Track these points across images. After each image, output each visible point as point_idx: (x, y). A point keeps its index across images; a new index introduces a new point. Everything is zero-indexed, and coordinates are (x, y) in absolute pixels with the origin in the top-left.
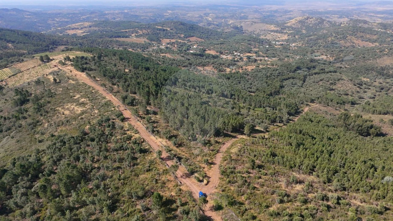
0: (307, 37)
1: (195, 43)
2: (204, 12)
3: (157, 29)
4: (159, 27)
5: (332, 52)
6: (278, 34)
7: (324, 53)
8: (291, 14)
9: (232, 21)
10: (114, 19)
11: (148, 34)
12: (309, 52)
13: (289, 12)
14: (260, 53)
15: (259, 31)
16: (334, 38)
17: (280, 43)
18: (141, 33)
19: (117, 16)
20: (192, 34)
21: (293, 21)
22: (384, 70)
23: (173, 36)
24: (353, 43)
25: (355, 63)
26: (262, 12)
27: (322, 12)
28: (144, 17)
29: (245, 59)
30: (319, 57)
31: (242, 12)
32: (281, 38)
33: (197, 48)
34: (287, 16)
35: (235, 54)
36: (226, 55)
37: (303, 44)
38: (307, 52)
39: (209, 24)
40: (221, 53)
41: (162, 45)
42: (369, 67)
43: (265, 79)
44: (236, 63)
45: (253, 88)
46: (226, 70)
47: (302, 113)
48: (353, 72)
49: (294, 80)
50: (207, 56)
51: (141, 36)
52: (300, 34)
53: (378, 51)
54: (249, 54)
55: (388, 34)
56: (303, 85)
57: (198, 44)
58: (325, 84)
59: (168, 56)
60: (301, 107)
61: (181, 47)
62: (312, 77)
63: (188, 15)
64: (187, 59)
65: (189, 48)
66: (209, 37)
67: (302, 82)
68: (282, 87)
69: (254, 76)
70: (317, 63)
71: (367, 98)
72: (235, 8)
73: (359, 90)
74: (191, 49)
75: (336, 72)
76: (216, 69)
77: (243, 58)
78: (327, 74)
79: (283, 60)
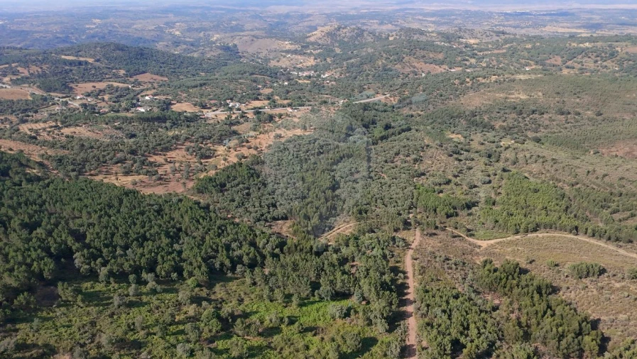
0: (344, 60)
1: (150, 86)
2: (165, 20)
3: (65, 62)
4: (67, 58)
5: (391, 87)
6: (299, 57)
7: (380, 91)
8: (311, 20)
9: (218, 35)
11: (44, 75)
12: (356, 90)
13: (307, 17)
14: (277, 97)
15: (267, 52)
16: (385, 60)
17: (306, 74)
18: (26, 74)
20: (142, 69)
21: (318, 33)
22: (476, 116)
23: (101, 74)
24: (415, 67)
25: (431, 107)
26: (265, 17)
27: (354, 15)
28: (41, 34)
29: (250, 115)
30: (374, 99)
31: (231, 20)
32: (304, 64)
33: (152, 101)
34: (306, 24)
35: (230, 106)
36: (214, 111)
37: (341, 74)
38: (353, 90)
39: (177, 43)
40: (203, 106)
41: (74, 99)
42: (454, 113)
43: (299, 168)
44: (234, 128)
45: (281, 204)
46: (216, 150)
47: (409, 287)
48: (432, 123)
49: (350, 160)
50: (174, 120)
51: (24, 80)
52: (333, 55)
53: (457, 82)
54: (257, 104)
55: (455, 49)
56: (370, 170)
57: (154, 88)
58: (407, 164)
59: (83, 131)
60: (397, 262)
61: (118, 102)
62: (378, 147)
63: (135, 26)
64: (127, 135)
65: (135, 101)
66: (176, 70)
67: (365, 164)
68: (334, 187)
69: (275, 166)
70: (374, 112)
71: (480, 184)
72: (219, 12)
73: (459, 166)
74: (139, 103)
75: (410, 129)
76: (195, 154)
77: (246, 113)
78: (399, 136)
79: (319, 111)
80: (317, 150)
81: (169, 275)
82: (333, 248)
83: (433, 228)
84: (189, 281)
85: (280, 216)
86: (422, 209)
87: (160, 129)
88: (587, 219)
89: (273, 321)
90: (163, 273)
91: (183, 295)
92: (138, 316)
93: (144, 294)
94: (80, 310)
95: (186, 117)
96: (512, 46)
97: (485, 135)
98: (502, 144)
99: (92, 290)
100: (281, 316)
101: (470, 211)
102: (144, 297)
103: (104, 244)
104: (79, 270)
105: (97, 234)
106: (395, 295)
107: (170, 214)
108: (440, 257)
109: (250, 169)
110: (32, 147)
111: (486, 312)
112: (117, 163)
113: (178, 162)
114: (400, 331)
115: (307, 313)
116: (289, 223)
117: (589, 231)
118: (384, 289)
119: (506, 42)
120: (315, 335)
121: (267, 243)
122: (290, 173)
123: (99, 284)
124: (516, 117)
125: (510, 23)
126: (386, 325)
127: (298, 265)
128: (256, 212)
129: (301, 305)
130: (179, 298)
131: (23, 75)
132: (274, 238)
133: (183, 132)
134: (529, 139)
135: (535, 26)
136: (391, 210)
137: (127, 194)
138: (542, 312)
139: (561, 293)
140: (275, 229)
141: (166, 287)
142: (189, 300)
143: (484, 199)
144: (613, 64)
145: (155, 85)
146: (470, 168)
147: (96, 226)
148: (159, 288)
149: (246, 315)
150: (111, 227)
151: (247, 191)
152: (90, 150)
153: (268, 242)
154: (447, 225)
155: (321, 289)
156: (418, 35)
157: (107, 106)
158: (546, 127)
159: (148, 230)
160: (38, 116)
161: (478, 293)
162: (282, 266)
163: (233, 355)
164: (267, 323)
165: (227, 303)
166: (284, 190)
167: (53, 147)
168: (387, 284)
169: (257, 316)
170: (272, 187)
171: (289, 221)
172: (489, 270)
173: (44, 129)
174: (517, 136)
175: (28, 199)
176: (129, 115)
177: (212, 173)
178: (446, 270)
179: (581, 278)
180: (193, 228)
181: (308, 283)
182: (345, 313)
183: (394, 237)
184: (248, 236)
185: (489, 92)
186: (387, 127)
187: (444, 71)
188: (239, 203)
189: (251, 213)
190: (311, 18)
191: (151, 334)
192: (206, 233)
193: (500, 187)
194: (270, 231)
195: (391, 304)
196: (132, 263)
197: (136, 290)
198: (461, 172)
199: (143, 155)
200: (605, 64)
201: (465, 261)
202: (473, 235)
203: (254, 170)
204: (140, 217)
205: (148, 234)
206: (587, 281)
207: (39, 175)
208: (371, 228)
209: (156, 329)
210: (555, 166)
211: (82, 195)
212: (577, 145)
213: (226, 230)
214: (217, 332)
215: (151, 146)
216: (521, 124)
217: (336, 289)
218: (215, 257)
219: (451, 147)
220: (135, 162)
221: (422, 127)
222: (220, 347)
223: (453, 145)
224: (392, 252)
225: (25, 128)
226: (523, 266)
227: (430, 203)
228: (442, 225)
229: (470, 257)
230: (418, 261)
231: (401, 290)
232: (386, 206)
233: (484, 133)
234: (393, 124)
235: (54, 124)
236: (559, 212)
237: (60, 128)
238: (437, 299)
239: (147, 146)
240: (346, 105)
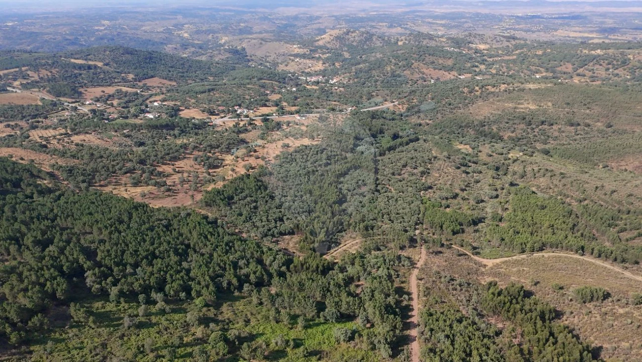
0: (352, 65)
1: (158, 90)
2: (174, 22)
3: (75, 66)
4: (77, 61)
5: (400, 94)
6: (308, 61)
7: (388, 98)
8: (320, 23)
9: (226, 38)
11: (53, 79)
12: (364, 97)
13: (316, 19)
14: (285, 104)
15: (275, 55)
16: (394, 66)
17: (314, 79)
18: (36, 78)
20: (151, 73)
21: (326, 37)
22: (485, 126)
23: (110, 78)
24: (423, 73)
25: (439, 115)
26: (273, 19)
27: (363, 18)
28: (51, 36)
29: (258, 123)
30: (382, 106)
31: (240, 21)
32: (313, 69)
33: (160, 107)
34: (315, 26)
35: (238, 112)
36: (222, 117)
37: (350, 79)
38: (361, 97)
39: (185, 46)
40: (211, 112)
41: (83, 104)
42: (462, 122)
43: (306, 180)
44: (242, 136)
45: (288, 218)
46: (223, 160)
47: (413, 310)
48: (440, 133)
49: (358, 171)
50: (183, 127)
51: (34, 84)
52: (341, 59)
53: (466, 90)
54: (264, 110)
55: (465, 55)
56: (377, 182)
57: (163, 94)
58: (414, 177)
59: (92, 139)
60: (403, 282)
61: (127, 107)
62: (385, 158)
63: (143, 28)
64: (136, 142)
65: (143, 107)
66: (185, 74)
67: (373, 176)
68: (341, 201)
69: (282, 178)
70: (382, 120)
71: (486, 199)
72: (227, 13)
73: (467, 179)
74: (148, 109)
75: (417, 139)
76: (203, 163)
77: (254, 120)
78: (407, 147)
79: (327, 118)
80: (324, 161)
81: (177, 294)
82: (339, 267)
83: (439, 246)
84: (197, 301)
85: (287, 232)
86: (429, 225)
87: (168, 137)
88: (594, 238)
89: (279, 344)
90: (172, 293)
91: (191, 317)
92: (147, 337)
93: (153, 314)
94: (91, 331)
95: (194, 124)
96: (522, 53)
97: (493, 146)
98: (510, 156)
99: (103, 310)
100: (287, 338)
101: (477, 228)
102: (153, 317)
103: (114, 262)
104: (90, 289)
105: (108, 251)
106: (399, 319)
107: (179, 229)
108: (446, 277)
109: (258, 180)
110: (43, 156)
111: (489, 337)
112: (126, 173)
113: (187, 171)
114: (403, 357)
115: (312, 336)
116: (296, 238)
117: (596, 251)
118: (388, 312)
119: (517, 47)
120: (319, 359)
121: (274, 261)
122: (298, 185)
123: (110, 304)
124: (525, 127)
125: (521, 26)
126: (390, 350)
127: (304, 285)
128: (264, 226)
129: (306, 327)
130: (187, 319)
131: (33, 79)
132: (281, 254)
133: (190, 140)
134: (538, 151)
135: (547, 29)
136: (398, 226)
137: (136, 207)
138: (544, 341)
139: (565, 317)
140: (282, 245)
141: (174, 307)
142: (197, 322)
143: (490, 214)
144: (625, 72)
145: (164, 90)
146: (478, 182)
147: (107, 244)
148: (168, 308)
149: (252, 337)
150: (121, 244)
151: (254, 204)
152: (100, 160)
153: (275, 258)
154: (452, 242)
155: (327, 310)
156: (427, 40)
157: (116, 111)
158: (556, 138)
159: (157, 247)
160: (48, 122)
161: (481, 316)
162: (288, 285)
164: (273, 345)
165: (233, 324)
166: (291, 203)
167: (63, 156)
168: (391, 307)
169: (263, 338)
170: (279, 200)
171: (295, 236)
172: (493, 294)
173: (54, 137)
174: (526, 148)
175: (40, 214)
176: (138, 121)
177: (220, 185)
178: (451, 291)
179: (585, 302)
180: (201, 245)
181: (314, 304)
182: (349, 337)
183: (400, 255)
184: (255, 253)
185: (499, 101)
186: (395, 137)
187: (453, 78)
188: (247, 217)
189: (258, 228)
190: (320, 21)
191: (160, 357)
192: (214, 250)
193: (507, 202)
194: (277, 247)
195: (395, 328)
196: (141, 282)
197: (146, 310)
198: (468, 185)
199: (152, 165)
200: (616, 72)
201: (470, 281)
202: (479, 253)
203: (261, 181)
204: (149, 233)
205: (157, 252)
206: (590, 305)
207: (50, 186)
208: (377, 246)
209: (165, 351)
210: (563, 181)
211: (92, 208)
212: (586, 158)
213: (234, 247)
214: (224, 355)
215: (159, 156)
216: (530, 135)
217: (341, 311)
218: (222, 276)
219: (458, 159)
220: (144, 172)
221: (430, 137)
223: (461, 156)
224: (397, 271)
225: (35, 135)
226: (528, 288)
227: (436, 220)
228: (448, 243)
229: (475, 276)
230: (423, 282)
231: (406, 311)
232: (393, 222)
233: (492, 144)
234: (401, 134)
235: (64, 131)
236: (566, 230)
237: (70, 136)
238: (441, 323)
239: (156, 156)
240: (354, 112)
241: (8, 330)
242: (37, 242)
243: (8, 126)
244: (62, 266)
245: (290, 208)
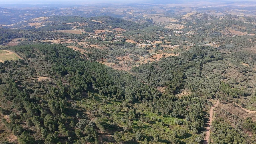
0: (197, 27)
1: (119, 32)
3: (93, 22)
4: (94, 21)
5: (217, 40)
6: (177, 25)
7: (211, 41)
9: (146, 15)
10: (66, 14)
11: (86, 26)
12: (200, 40)
13: (183, 9)
14: (166, 41)
15: (164, 22)
16: (216, 28)
17: (179, 32)
18: (81, 26)
19: (68, 11)
20: (117, 26)
21: (187, 16)
23: (104, 27)
25: (235, 50)
27: (204, 8)
28: (87, 13)
29: (155, 46)
30: (208, 45)
31: (152, 9)
32: (179, 28)
33: (120, 38)
34: (182, 12)
35: (147, 42)
36: (141, 43)
37: (195, 33)
39: (130, 17)
40: (137, 41)
41: (94, 35)
43: (171, 68)
45: (162, 81)
46: (140, 58)
47: (209, 120)
49: (193, 68)
50: (126, 45)
51: (80, 28)
52: (192, 25)
53: (251, 40)
54: (157, 42)
56: (201, 73)
57: (121, 33)
58: (218, 73)
59: (96, 46)
60: (206, 110)
61: (108, 37)
62: (206, 65)
63: (117, 11)
64: (110, 49)
65: (114, 38)
66: (129, 27)
67: (199, 71)
68: (184, 78)
69: (161, 66)
70: (207, 50)
71: (254, 87)
72: (147, 6)
73: (245, 77)
75: (223, 59)
76: (132, 58)
77: (153, 45)
78: (217, 61)
79: (182, 47)
80: (179, 63)
81: (120, 97)
82: (180, 100)
83: (226, 101)
84: (126, 100)
85: (161, 85)
86: (222, 93)
87: (121, 48)
89: (153, 119)
90: (118, 96)
91: (124, 104)
92: (110, 107)
95: (131, 45)
100: (156, 118)
101: (246, 97)
102: (112, 102)
103: (101, 83)
104: (94, 89)
105: (100, 79)
106: (203, 121)
107: (122, 77)
108: (227, 112)
110: (81, 50)
111: (244, 138)
112: (106, 58)
113: (126, 60)
114: (202, 135)
115: (166, 120)
116: (164, 88)
118: (198, 118)
120: (168, 127)
122: (167, 70)
126: (197, 131)
127: (165, 103)
128: (152, 82)
130: (123, 105)
132: (157, 92)
133: (129, 50)
136: (208, 90)
137: (109, 68)
140: (158, 89)
141: (119, 100)
142: (126, 106)
143: (254, 93)
145: (121, 32)
146: (250, 79)
147: (99, 77)
148: (117, 100)
149: (144, 115)
151: (150, 74)
152: (98, 53)
153: (155, 93)
154: (233, 101)
156: (234, 18)
157: (105, 38)
159: (115, 81)
160: (83, 40)
161: (241, 129)
162: (159, 102)
163: (138, 126)
164: (151, 119)
165: (138, 110)
167: (88, 50)
168: (200, 116)
169: (148, 116)
170: (159, 74)
172: (249, 122)
173: (85, 44)
176: (111, 42)
177: (138, 66)
178: (228, 118)
180: (129, 83)
181: (168, 109)
182: (181, 123)
183: (207, 100)
184: (148, 89)
186: (212, 57)
187: (245, 35)
188: (146, 78)
189: (150, 82)
190: (185, 9)
191: (113, 113)
192: (134, 86)
194: (156, 89)
195: (200, 124)
196: (109, 90)
197: (110, 99)
198: (245, 80)
199: (115, 57)
201: (239, 117)
202: (245, 107)
203: (153, 67)
205: (115, 82)
207: (83, 59)
208: (197, 96)
209: (114, 112)
211: (95, 66)
213: (141, 86)
214: (134, 118)
217: (179, 114)
218: (136, 94)
219: (242, 68)
220: (112, 58)
221: (229, 59)
222: (134, 123)
223: (243, 68)
224: (205, 106)
225: (79, 43)
227: (226, 91)
228: (230, 101)
229: (241, 116)
230: (216, 112)
231: (206, 120)
232: (206, 89)
234: (215, 56)
235: (88, 43)
237: (90, 45)
238: (222, 127)
239: (117, 54)
240: (195, 46)
241: (71, 94)
242: (79, 73)
243: (72, 40)
244: (86, 81)
245: (163, 77)
